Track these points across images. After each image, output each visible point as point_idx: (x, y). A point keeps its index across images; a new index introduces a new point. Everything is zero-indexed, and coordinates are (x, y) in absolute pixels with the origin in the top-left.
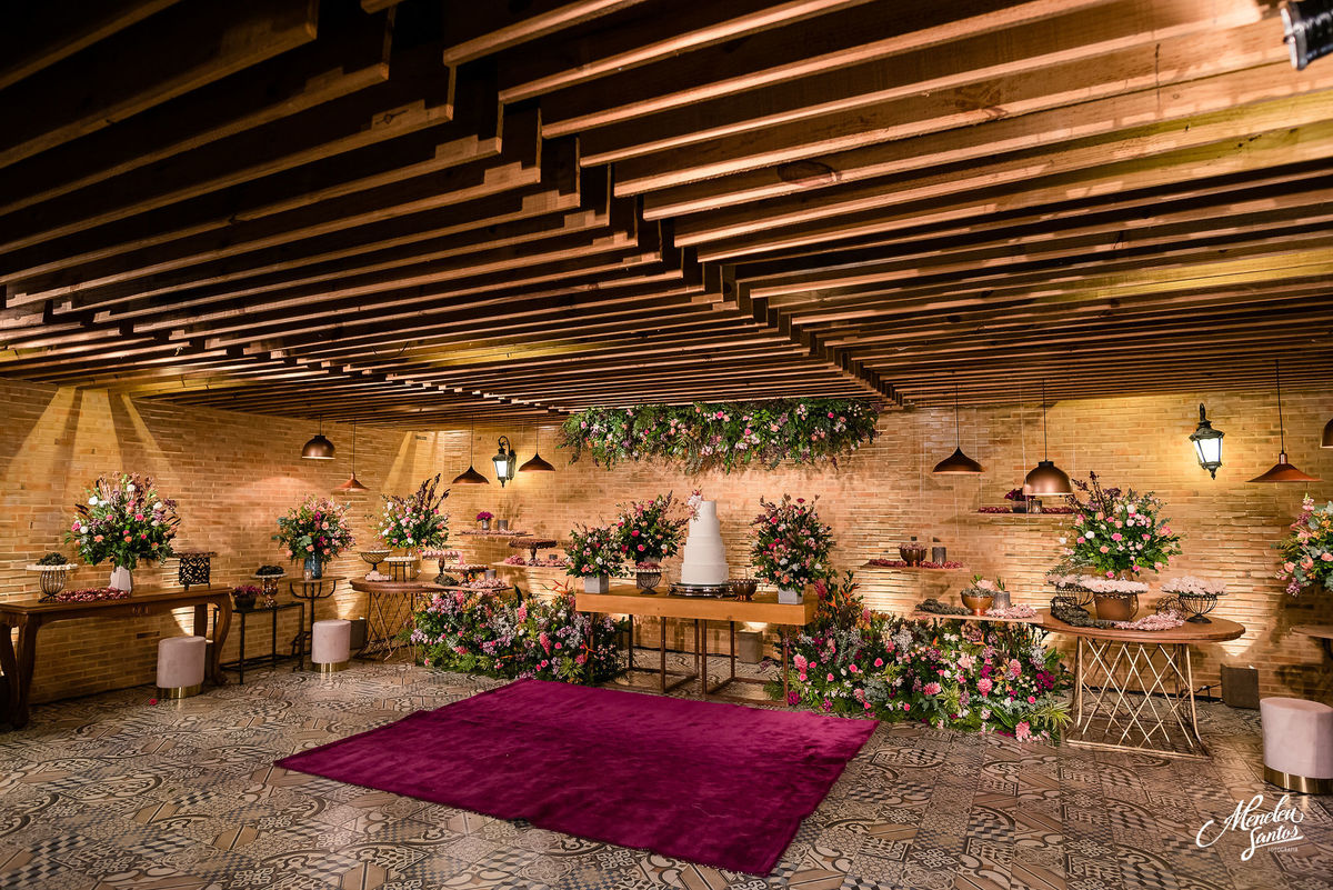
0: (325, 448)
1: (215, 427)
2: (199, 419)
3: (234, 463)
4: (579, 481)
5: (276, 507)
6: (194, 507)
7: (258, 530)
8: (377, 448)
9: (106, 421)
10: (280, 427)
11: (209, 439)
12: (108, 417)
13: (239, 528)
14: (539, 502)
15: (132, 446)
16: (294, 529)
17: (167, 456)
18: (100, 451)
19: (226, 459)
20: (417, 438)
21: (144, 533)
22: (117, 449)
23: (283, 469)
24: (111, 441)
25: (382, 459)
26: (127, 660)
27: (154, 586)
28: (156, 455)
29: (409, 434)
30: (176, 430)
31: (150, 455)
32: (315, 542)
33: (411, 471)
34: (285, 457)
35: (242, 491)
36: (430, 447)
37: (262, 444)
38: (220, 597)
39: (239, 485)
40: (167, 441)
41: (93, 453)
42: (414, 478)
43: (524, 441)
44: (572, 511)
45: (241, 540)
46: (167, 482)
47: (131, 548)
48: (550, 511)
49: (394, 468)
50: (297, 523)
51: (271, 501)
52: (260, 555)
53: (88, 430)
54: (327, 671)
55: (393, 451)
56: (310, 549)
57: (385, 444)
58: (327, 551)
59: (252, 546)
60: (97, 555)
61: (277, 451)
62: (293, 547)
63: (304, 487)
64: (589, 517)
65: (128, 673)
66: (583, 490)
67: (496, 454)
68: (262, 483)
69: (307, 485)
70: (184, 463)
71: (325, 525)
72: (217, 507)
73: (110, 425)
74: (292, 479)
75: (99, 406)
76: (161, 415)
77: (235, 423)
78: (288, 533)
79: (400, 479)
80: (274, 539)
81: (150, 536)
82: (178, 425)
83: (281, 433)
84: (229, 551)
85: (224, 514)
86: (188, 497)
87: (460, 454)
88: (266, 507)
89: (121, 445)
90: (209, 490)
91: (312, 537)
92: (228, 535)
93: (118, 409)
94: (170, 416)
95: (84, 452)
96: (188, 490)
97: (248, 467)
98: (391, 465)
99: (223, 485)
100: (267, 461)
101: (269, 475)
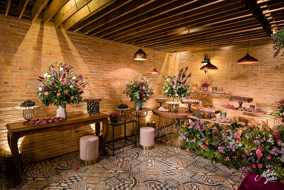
0: (143, 55)
1: (101, 46)
2: (94, 42)
3: (108, 62)
4: (242, 71)
5: (124, 80)
6: (94, 79)
7: (118, 89)
8: (158, 59)
9: (55, 40)
10: (124, 48)
11: (98, 51)
12: (56, 38)
13: (111, 88)
14: (220, 80)
15: (67, 52)
16: (132, 89)
17: (82, 57)
18: (54, 53)
19: (105, 60)
20: (170, 55)
21: (66, 91)
22: (61, 53)
23: (126, 65)
24: (58, 49)
25: (159, 63)
26: (72, 141)
27: (80, 112)
28: (78, 57)
29: (168, 54)
30: (85, 47)
31: (75, 56)
32: (141, 95)
33: (168, 68)
34: (127, 60)
35: (112, 73)
36: (174, 59)
37: (118, 54)
38: (104, 119)
39: (111, 71)
40: (82, 51)
41: (51, 54)
42: (169, 71)
43: (214, 55)
44: (238, 83)
45: (112, 93)
46: (83, 69)
47: (61, 99)
48: (226, 83)
49: (163, 66)
50: (133, 87)
51: (122, 78)
52: (119, 99)
53: (48, 44)
54: (146, 149)
55: (163, 60)
56: (138, 98)
57: (160, 57)
58: (144, 99)
59: (116, 95)
60: (47, 101)
61: (124, 58)
62: (131, 96)
63: (134, 72)
64: (247, 86)
65: (72, 146)
66: (245, 74)
67: (203, 60)
68: (119, 70)
69: (135, 72)
70: (89, 61)
71: (144, 88)
72: (102, 79)
73: (57, 42)
74: (129, 69)
75: (52, 33)
76: (79, 39)
77: (108, 45)
78: (129, 91)
79: (165, 71)
80: (124, 93)
81: (70, 93)
82: (86, 44)
83: (125, 50)
84: (108, 97)
85: (105, 82)
86: (91, 75)
87: (185, 62)
88: (121, 80)
89: (62, 52)
90: (99, 73)
91: (139, 93)
92: (107, 91)
93: (60, 35)
94: (82, 40)
95: (47, 54)
96: (91, 72)
97: (114, 63)
98: (162, 65)
99: (104, 70)
100: (120, 62)
101: (121, 67)
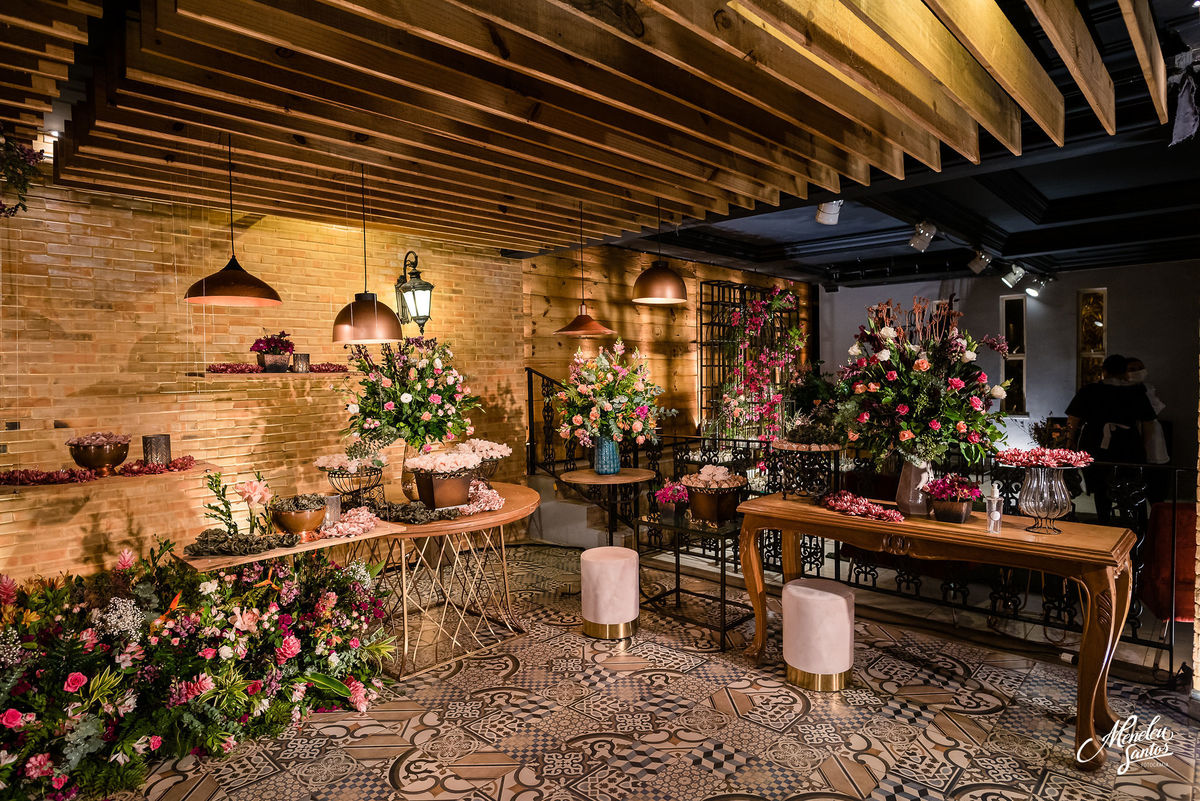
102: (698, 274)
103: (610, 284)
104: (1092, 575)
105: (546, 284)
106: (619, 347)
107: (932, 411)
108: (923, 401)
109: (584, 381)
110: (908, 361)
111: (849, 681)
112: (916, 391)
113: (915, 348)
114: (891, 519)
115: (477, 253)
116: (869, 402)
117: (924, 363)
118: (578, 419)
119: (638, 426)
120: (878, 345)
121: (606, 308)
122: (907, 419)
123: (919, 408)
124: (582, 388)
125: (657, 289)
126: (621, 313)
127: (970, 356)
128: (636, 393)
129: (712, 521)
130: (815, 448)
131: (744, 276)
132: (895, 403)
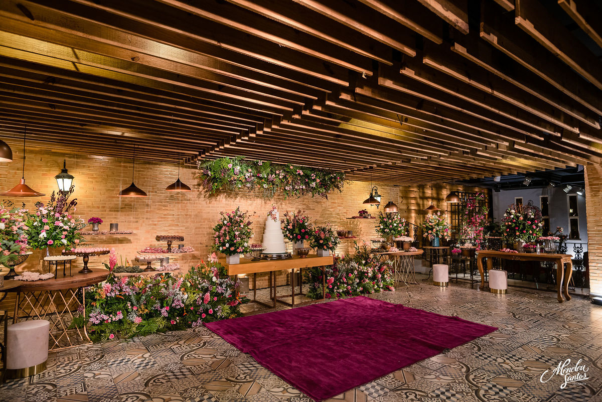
102: (447, 187)
103: (420, 192)
104: (558, 261)
105: (402, 193)
106: (439, 213)
107: (524, 228)
108: (521, 226)
109: (430, 222)
110: (518, 217)
111: (506, 292)
112: (520, 224)
113: (519, 215)
114: (515, 252)
115: (388, 186)
116: (509, 226)
117: (521, 218)
118: (430, 232)
119: (445, 234)
120: (511, 214)
121: (419, 200)
122: (518, 230)
123: (521, 228)
124: (430, 224)
125: (452, 199)
126: (423, 201)
127: (532, 217)
128: (445, 225)
129: (468, 257)
130: (496, 237)
131: (463, 187)
132: (515, 227)
